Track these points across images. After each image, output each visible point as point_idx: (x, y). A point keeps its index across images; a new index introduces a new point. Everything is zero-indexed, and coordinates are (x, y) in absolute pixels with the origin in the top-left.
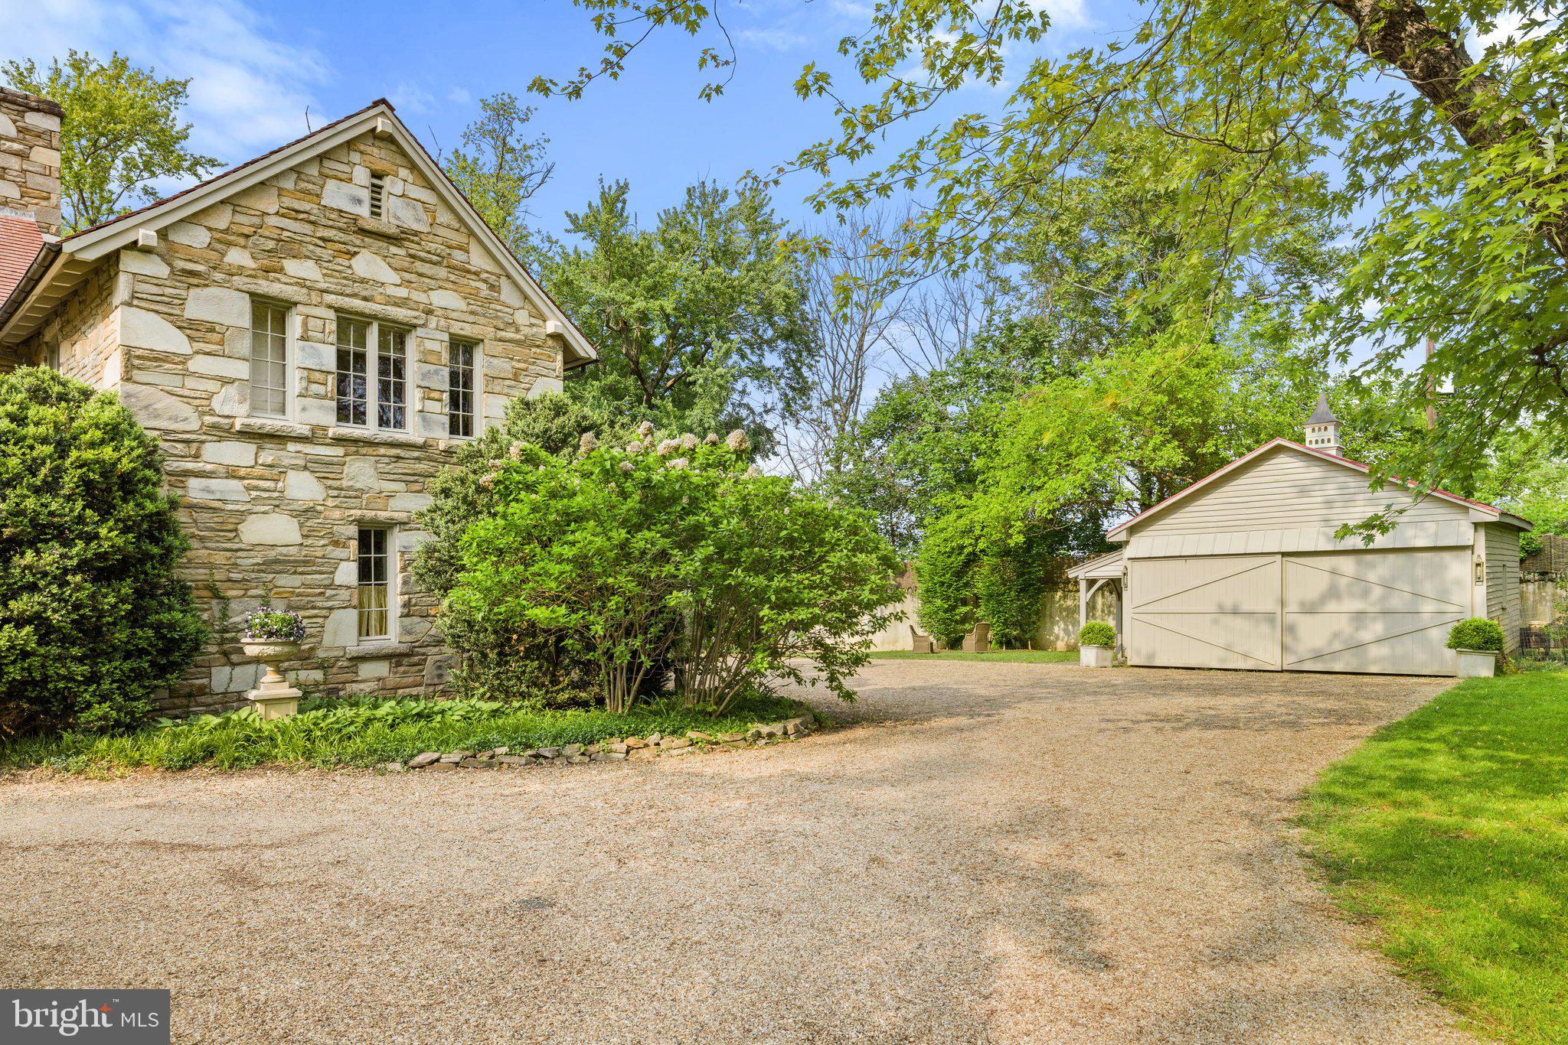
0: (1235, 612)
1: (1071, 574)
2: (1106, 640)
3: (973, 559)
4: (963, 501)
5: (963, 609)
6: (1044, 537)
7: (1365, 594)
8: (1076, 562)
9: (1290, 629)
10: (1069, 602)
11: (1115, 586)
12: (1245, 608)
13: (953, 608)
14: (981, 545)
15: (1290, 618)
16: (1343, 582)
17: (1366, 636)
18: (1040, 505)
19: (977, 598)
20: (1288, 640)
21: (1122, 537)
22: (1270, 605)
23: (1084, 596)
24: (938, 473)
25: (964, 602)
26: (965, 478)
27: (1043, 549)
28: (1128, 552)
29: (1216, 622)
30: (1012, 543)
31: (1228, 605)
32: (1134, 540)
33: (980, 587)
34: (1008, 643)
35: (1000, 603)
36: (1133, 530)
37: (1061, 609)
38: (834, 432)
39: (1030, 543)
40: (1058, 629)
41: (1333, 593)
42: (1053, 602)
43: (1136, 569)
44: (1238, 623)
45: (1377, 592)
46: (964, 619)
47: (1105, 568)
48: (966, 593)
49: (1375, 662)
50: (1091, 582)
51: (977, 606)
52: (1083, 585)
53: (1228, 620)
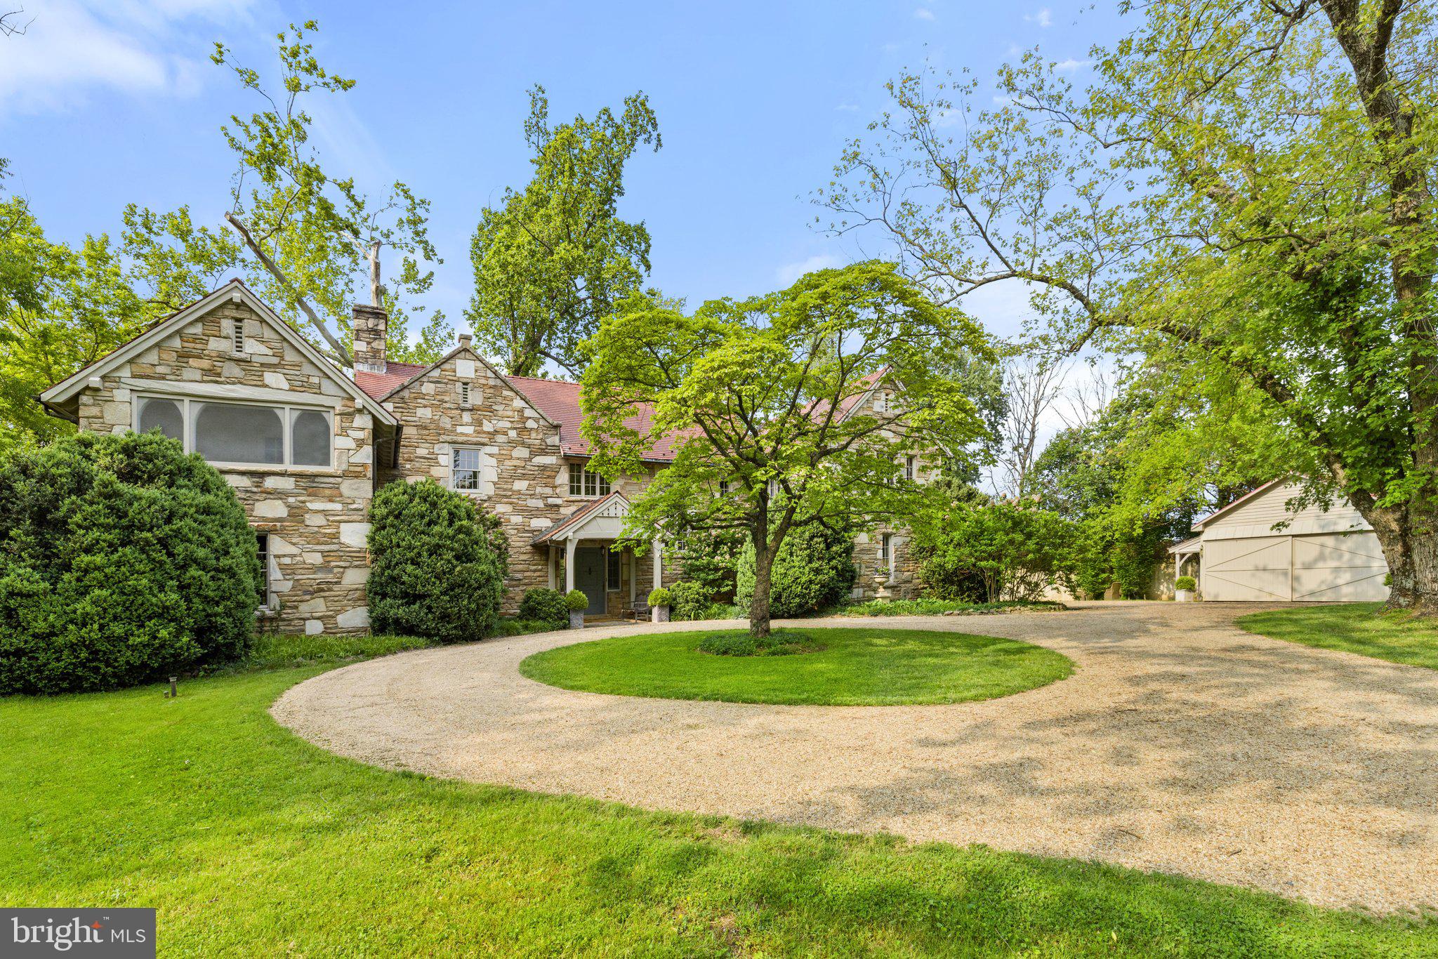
0: (1264, 570)
1: (1171, 550)
2: (1191, 587)
3: (1109, 545)
4: (1105, 510)
5: (1104, 575)
6: (1154, 530)
7: (1340, 557)
8: (1173, 544)
9: (1295, 579)
10: (1170, 570)
11: (1195, 558)
12: (1270, 567)
13: (1097, 575)
14: (1117, 536)
15: (1297, 572)
16: (1327, 551)
17: (1340, 581)
18: (1150, 510)
19: (1112, 568)
20: (1295, 585)
21: (1200, 529)
22: (1285, 565)
23: (1179, 563)
24: (1088, 492)
25: (1103, 571)
26: (1105, 494)
27: (1153, 537)
28: (1203, 537)
29: (1253, 575)
30: (1135, 534)
31: (1261, 566)
32: (1207, 530)
33: (1114, 561)
34: (1131, 595)
35: (1127, 571)
36: (1207, 524)
37: (1165, 575)
38: (1019, 467)
39: (1145, 533)
40: (1163, 588)
41: (1321, 557)
42: (1160, 570)
43: (1207, 546)
44: (1266, 576)
45: (1347, 556)
46: (1104, 582)
47: (1189, 547)
48: (1105, 565)
49: (1346, 596)
50: (1183, 556)
51: (1112, 573)
52: (1178, 557)
53: (1260, 574)
